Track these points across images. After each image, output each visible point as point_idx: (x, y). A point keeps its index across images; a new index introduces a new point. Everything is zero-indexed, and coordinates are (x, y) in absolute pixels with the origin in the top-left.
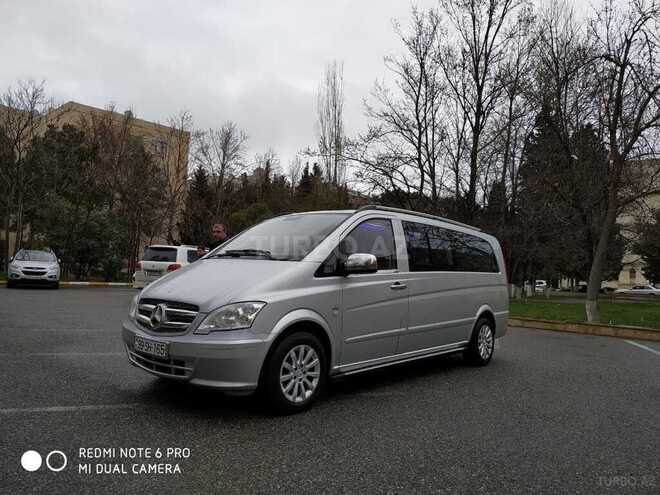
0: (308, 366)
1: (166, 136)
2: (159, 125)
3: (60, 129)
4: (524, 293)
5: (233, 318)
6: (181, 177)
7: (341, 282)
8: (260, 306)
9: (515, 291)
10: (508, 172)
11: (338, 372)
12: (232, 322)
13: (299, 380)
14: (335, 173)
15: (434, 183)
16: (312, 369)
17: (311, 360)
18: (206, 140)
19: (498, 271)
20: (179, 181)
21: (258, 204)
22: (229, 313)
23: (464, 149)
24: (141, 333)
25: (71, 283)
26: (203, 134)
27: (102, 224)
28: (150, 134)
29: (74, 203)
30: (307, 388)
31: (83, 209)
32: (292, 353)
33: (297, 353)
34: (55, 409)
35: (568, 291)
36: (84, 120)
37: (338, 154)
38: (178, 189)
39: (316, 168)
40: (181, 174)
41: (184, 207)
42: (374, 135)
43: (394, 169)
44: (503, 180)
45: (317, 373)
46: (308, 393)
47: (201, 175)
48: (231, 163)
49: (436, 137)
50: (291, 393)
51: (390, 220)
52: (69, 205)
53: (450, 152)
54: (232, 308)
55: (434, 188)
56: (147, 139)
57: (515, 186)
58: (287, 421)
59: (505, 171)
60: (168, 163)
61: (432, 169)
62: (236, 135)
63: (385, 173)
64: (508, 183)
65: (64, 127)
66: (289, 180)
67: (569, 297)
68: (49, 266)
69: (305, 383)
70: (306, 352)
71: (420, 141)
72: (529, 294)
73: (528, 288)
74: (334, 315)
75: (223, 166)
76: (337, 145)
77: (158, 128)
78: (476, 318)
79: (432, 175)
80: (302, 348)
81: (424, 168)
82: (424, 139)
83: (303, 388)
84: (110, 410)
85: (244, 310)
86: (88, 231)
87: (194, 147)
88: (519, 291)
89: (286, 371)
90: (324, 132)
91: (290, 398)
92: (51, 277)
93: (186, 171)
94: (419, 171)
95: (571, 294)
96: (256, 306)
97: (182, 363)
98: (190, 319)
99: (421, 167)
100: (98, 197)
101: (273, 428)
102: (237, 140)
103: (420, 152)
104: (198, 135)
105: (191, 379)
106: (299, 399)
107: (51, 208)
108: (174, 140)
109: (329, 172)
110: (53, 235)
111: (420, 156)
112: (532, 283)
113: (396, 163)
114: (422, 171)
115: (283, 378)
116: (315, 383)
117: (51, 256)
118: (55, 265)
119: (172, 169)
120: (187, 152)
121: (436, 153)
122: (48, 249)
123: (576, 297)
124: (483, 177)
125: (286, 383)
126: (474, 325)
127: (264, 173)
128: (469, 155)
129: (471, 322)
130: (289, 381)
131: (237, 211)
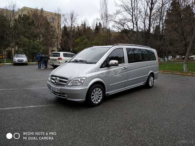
0: (99, 94)
1: (54, 16)
2: (51, 12)
3: (22, 16)
4: (165, 60)
5: (77, 82)
6: (59, 29)
7: (108, 69)
8: (85, 78)
9: (162, 60)
10: (161, 22)
11: (108, 94)
12: (77, 83)
13: (97, 97)
14: (106, 26)
15: (137, 27)
16: (100, 94)
17: (100, 92)
18: (66, 16)
19: (156, 60)
20: (59, 30)
21: (83, 37)
22: (76, 81)
23: (147, 16)
24: (52, 86)
25: (31, 63)
26: (65, 15)
27: (37, 45)
28: (49, 16)
29: (29, 39)
30: (99, 99)
31: (32, 41)
32: (94, 90)
33: (96, 90)
34: (31, 106)
35: (179, 59)
36: (29, 12)
37: (107, 19)
38: (59, 33)
39: (100, 24)
40: (59, 28)
41: (61, 38)
42: (118, 12)
43: (124, 24)
44: (159, 25)
45: (101, 95)
46: (99, 101)
47: (65, 28)
48: (74, 24)
49: (138, 12)
50: (94, 101)
51: (122, 48)
52: (28, 40)
53: (142, 16)
54: (77, 79)
55: (137, 29)
56: (48, 17)
57: (163, 27)
58: (94, 109)
59: (160, 22)
60: (55, 24)
61: (137, 23)
62: (74, 15)
63: (122, 25)
64: (161, 26)
65: (23, 15)
66: (92, 28)
67: (179, 61)
68: (24, 59)
69: (98, 98)
70: (98, 90)
71: (133, 14)
72: (166, 61)
73: (166, 59)
74: (106, 79)
75: (72, 24)
76: (106, 16)
77: (51, 13)
78: (149, 75)
79: (137, 25)
80: (97, 89)
81: (134, 23)
82: (134, 13)
83: (98, 99)
84: (46, 107)
85: (80, 80)
86: (34, 48)
87: (62, 19)
88: (163, 60)
89: (93, 95)
90: (102, 13)
91: (94, 102)
92: (25, 62)
93: (61, 27)
94: (132, 23)
95: (179, 60)
96: (83, 78)
97: (64, 94)
98: (65, 82)
99: (133, 22)
100: (36, 36)
101: (90, 111)
102: (75, 16)
103: (133, 17)
104: (63, 15)
105: (67, 98)
106: (97, 102)
107: (23, 41)
108: (56, 17)
109: (104, 25)
110: (24, 49)
111: (133, 18)
112: (167, 57)
113: (125, 21)
114: (133, 24)
115: (92, 97)
116: (101, 98)
117: (24, 56)
118: (26, 58)
119: (56, 27)
120: (60, 21)
121: (138, 17)
122: (23, 53)
123: (181, 61)
124: (153, 25)
125: (93, 99)
126: (148, 77)
127: (84, 25)
128: (148, 18)
129: (147, 76)
130: (94, 98)
131: (77, 39)
